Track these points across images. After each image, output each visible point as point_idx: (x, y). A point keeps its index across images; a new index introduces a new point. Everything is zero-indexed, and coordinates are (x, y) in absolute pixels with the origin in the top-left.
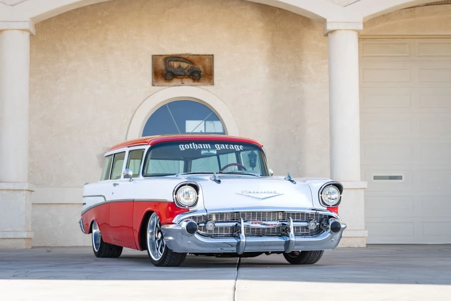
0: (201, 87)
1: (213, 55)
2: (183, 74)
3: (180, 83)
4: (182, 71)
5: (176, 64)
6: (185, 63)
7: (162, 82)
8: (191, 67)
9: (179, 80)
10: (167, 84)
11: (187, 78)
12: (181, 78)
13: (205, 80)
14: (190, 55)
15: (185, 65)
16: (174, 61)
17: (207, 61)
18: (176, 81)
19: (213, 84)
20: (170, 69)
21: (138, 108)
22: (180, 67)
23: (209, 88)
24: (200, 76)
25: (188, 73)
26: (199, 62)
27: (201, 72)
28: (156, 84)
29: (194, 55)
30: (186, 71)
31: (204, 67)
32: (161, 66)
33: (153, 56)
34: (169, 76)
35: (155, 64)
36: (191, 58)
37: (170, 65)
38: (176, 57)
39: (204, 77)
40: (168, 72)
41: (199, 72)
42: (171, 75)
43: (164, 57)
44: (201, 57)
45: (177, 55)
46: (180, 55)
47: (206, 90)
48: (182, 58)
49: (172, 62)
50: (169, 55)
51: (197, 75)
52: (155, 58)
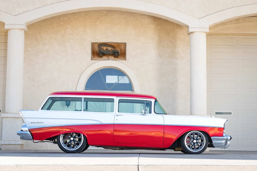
0: (119, 61)
1: (126, 43)
2: (109, 54)
3: (107, 59)
4: (108, 52)
5: (105, 48)
6: (110, 48)
7: (97, 58)
8: (114, 50)
9: (106, 57)
10: (100, 59)
11: (111, 56)
12: (108, 56)
13: (121, 57)
14: (113, 43)
15: (110, 49)
16: (104, 46)
17: (122, 47)
18: (105, 58)
19: (126, 60)
20: (101, 51)
21: (83, 72)
22: (107, 49)
23: (124, 61)
24: (118, 55)
25: (112, 53)
26: (117, 47)
27: (119, 52)
28: (94, 59)
29: (115, 43)
30: (110, 52)
31: (121, 50)
32: (97, 48)
33: (92, 43)
34: (101, 55)
35: (93, 48)
36: (113, 44)
37: (101, 48)
38: (105, 44)
39: (121, 55)
40: (100, 52)
41: (118, 53)
42: (102, 54)
43: (99, 44)
44: (119, 44)
45: (106, 43)
46: (107, 43)
47: (121, 62)
48: (108, 44)
49: (103, 47)
50: (101, 43)
51: (116, 54)
52: (93, 44)
